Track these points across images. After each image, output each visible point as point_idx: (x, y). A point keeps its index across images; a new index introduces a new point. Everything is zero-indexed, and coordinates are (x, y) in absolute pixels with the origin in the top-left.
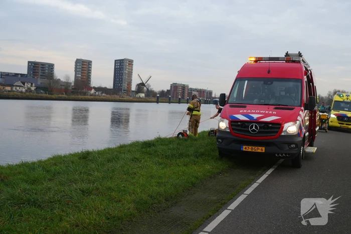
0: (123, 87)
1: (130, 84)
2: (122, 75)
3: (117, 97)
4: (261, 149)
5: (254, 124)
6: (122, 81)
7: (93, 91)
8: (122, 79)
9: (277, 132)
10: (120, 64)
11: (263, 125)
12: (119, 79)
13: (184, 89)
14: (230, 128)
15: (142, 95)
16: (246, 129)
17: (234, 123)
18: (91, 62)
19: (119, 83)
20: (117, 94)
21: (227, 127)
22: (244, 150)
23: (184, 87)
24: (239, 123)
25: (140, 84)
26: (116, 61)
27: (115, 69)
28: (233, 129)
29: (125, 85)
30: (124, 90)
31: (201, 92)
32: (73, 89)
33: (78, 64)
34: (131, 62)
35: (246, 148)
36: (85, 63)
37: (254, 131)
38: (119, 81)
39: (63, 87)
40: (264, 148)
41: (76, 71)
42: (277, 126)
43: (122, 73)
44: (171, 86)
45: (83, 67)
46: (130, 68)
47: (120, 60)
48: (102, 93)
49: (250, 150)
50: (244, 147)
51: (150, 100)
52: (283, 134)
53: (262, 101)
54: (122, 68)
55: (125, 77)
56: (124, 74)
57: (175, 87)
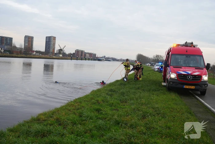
0: (51, 51)
1: (54, 49)
2: (50, 45)
3: (48, 56)
4: (193, 87)
5: (190, 76)
6: (50, 48)
7: (35, 53)
8: (50, 47)
9: (200, 80)
10: (49, 39)
11: (194, 76)
12: (48, 47)
13: (82, 53)
14: (177, 77)
15: (61, 55)
16: (186, 78)
17: (179, 75)
18: (33, 37)
19: (48, 49)
20: (47, 55)
21: (175, 77)
22: (185, 87)
23: (82, 52)
24: (182, 75)
25: (60, 49)
26: (46, 37)
27: (46, 41)
28: (179, 78)
29: (51, 50)
30: (51, 53)
31: (91, 54)
32: (24, 51)
33: (26, 38)
34: (55, 38)
35: (186, 87)
36: (30, 38)
37: (190, 79)
38: (48, 48)
39: (19, 51)
40: (194, 87)
41: (25, 42)
42: (200, 77)
43: (50, 44)
44: (75, 51)
45: (29, 40)
46: (54, 41)
47: (49, 37)
48: (39, 54)
49: (188, 88)
50: (185, 86)
51: (67, 58)
52: (202, 80)
53: (187, 65)
54: (50, 41)
55: (51, 45)
56: (51, 44)
57: (77, 51)
